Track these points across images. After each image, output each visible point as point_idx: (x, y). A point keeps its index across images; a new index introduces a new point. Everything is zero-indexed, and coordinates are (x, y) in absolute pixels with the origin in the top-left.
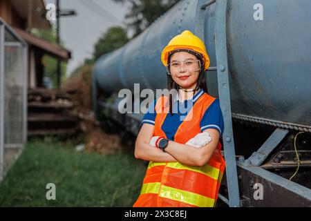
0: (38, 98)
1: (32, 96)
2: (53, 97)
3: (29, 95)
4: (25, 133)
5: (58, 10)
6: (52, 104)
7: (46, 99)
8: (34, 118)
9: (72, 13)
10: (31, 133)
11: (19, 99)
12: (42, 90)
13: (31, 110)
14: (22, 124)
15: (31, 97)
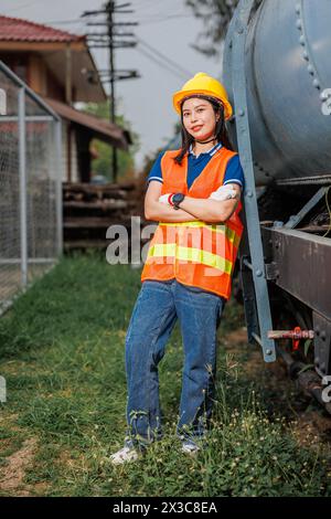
0: (80, 196)
1: (69, 192)
2: (100, 194)
3: (64, 191)
4: (60, 244)
5: (112, 71)
6: (98, 204)
7: (89, 197)
8: (73, 224)
9: (134, 75)
10: (68, 245)
11: (51, 196)
12: (85, 186)
13: (69, 212)
14: (55, 229)
15: (68, 195)
